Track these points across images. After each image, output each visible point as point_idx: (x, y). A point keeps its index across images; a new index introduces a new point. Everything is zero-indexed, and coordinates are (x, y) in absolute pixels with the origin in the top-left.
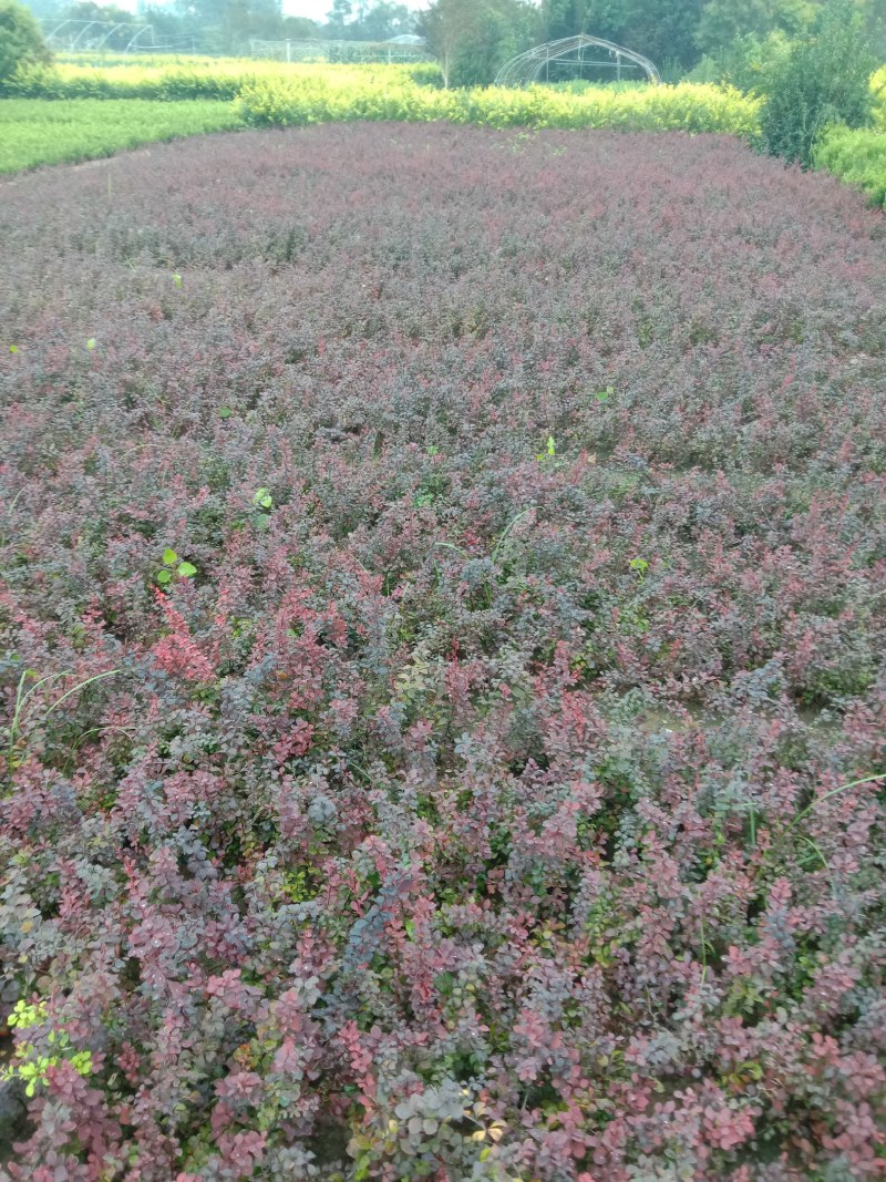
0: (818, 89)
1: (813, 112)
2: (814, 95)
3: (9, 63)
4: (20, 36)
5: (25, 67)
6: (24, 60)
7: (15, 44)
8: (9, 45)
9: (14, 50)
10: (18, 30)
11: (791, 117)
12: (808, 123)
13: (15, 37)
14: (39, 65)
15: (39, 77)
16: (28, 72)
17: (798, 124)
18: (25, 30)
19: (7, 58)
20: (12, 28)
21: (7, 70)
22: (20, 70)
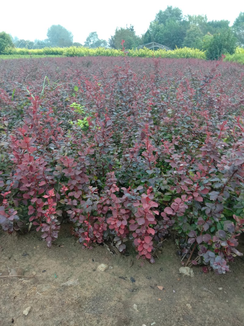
0: (221, 45)
1: (220, 51)
2: (220, 47)
3: (3, 47)
4: (6, 41)
5: (7, 48)
6: (7, 47)
7: (5, 43)
8: (3, 43)
9: (5, 44)
10: (6, 39)
11: (215, 52)
12: (220, 53)
13: (5, 41)
14: (11, 48)
15: (11, 51)
16: (8, 49)
17: (217, 54)
18: (7, 39)
19: (2, 46)
20: (4, 39)
21: (2, 49)
22: (6, 49)
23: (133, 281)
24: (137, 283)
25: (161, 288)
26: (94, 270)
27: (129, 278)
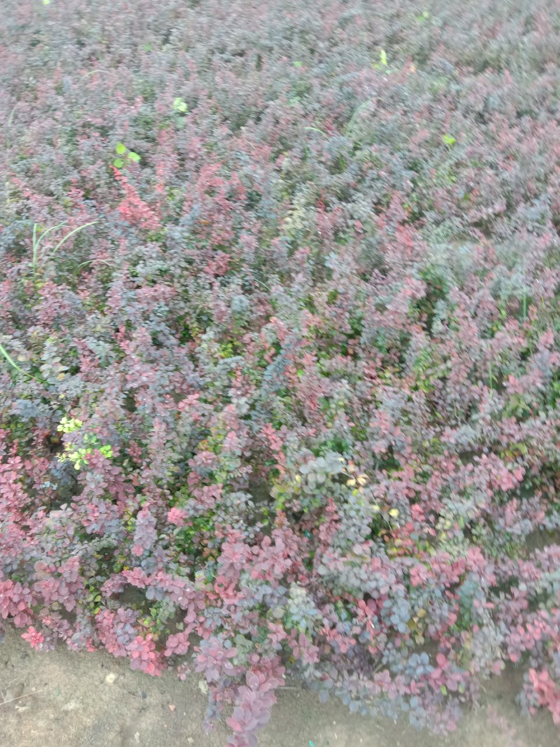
23: (144, 697)
24: (147, 700)
25: (172, 707)
26: (102, 682)
27: (140, 693)
